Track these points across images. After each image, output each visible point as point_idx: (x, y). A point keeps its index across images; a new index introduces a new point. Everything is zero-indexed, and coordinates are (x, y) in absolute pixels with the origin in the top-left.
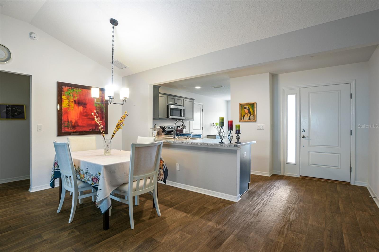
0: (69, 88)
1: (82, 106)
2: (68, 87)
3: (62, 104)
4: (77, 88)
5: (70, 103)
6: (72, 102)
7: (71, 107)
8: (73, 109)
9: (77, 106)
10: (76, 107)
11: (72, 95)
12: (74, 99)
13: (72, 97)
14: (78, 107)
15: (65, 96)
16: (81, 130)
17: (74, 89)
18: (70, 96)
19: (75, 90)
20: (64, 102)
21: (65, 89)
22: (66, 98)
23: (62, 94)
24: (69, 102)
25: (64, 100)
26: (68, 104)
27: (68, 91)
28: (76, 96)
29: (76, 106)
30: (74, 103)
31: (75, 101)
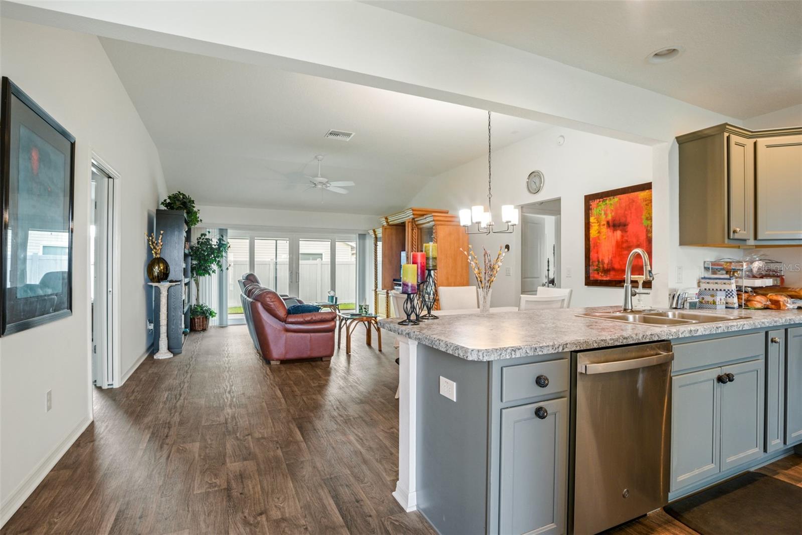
0: (600, 201)
1: (621, 230)
2: (598, 200)
3: (590, 232)
4: (612, 197)
5: (602, 227)
6: (604, 225)
7: (602, 234)
8: (605, 238)
9: (612, 231)
10: (610, 233)
11: (603, 213)
12: (608, 220)
13: (603, 217)
14: (614, 232)
15: (594, 216)
16: (617, 277)
17: (606, 200)
18: (601, 214)
19: (607, 202)
20: (593, 227)
21: (593, 204)
22: (595, 221)
23: (590, 215)
24: (599, 225)
25: (592, 225)
26: (598, 230)
27: (597, 207)
28: (609, 212)
29: (610, 232)
30: (607, 227)
31: (608, 223)
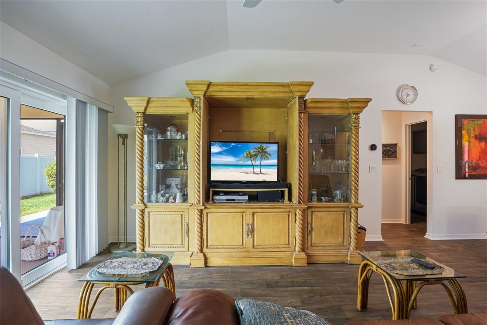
0: (470, 121)
1: (484, 142)
2: (469, 120)
3: (463, 141)
4: (478, 120)
5: (471, 138)
6: (473, 137)
7: (471, 143)
8: (474, 146)
9: (479, 142)
10: (477, 144)
11: (472, 129)
12: (476, 134)
13: (472, 132)
14: (480, 143)
15: (465, 130)
16: (482, 172)
17: (475, 120)
18: (471, 130)
19: (475, 122)
20: (465, 138)
21: (465, 122)
22: (466, 133)
23: (463, 129)
24: (469, 137)
25: (464, 136)
26: (468, 140)
27: (468, 124)
28: (476, 129)
29: (478, 142)
30: (475, 139)
31: (476, 136)
